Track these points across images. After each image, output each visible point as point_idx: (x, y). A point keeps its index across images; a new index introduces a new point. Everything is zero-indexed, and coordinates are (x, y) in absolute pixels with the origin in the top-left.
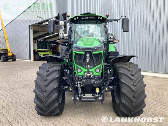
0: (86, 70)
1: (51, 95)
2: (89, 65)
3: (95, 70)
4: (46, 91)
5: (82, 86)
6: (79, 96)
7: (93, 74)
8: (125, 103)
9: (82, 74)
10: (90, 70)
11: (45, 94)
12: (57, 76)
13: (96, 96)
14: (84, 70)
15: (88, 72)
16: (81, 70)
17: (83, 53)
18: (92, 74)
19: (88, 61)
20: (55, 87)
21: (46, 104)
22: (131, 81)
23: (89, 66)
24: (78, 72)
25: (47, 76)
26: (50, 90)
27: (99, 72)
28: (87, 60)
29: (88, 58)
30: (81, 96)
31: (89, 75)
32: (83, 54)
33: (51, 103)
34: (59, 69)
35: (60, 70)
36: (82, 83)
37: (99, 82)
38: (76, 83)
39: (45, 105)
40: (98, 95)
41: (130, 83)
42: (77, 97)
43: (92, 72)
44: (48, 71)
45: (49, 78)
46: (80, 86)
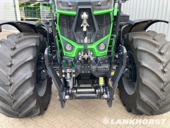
0: (82, 47)
1: (21, 90)
2: (86, 38)
3: (98, 46)
4: (11, 85)
5: (74, 76)
6: (70, 91)
7: (93, 53)
8: (147, 101)
9: (73, 54)
10: (89, 47)
11: (11, 90)
12: (31, 57)
13: (99, 90)
14: (77, 47)
15: (86, 51)
16: (73, 47)
17: (74, 13)
18: (91, 53)
19: (85, 29)
20: (28, 77)
21: (15, 104)
22: (159, 64)
23: (86, 40)
24: (66, 50)
25: (13, 57)
26: (18, 84)
27: (105, 49)
28: (83, 27)
29: (85, 21)
30: (73, 91)
31: (86, 56)
32: (74, 16)
33: (24, 103)
34: (34, 44)
35: (36, 46)
36: (74, 71)
37: (105, 68)
38: (63, 71)
39: (14, 106)
40: (102, 90)
41: (157, 68)
42: (66, 94)
43: (92, 50)
44: (14, 49)
45: (17, 62)
46: (71, 76)
